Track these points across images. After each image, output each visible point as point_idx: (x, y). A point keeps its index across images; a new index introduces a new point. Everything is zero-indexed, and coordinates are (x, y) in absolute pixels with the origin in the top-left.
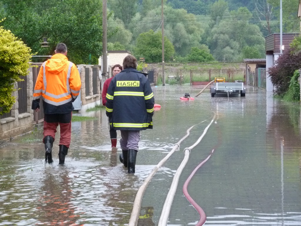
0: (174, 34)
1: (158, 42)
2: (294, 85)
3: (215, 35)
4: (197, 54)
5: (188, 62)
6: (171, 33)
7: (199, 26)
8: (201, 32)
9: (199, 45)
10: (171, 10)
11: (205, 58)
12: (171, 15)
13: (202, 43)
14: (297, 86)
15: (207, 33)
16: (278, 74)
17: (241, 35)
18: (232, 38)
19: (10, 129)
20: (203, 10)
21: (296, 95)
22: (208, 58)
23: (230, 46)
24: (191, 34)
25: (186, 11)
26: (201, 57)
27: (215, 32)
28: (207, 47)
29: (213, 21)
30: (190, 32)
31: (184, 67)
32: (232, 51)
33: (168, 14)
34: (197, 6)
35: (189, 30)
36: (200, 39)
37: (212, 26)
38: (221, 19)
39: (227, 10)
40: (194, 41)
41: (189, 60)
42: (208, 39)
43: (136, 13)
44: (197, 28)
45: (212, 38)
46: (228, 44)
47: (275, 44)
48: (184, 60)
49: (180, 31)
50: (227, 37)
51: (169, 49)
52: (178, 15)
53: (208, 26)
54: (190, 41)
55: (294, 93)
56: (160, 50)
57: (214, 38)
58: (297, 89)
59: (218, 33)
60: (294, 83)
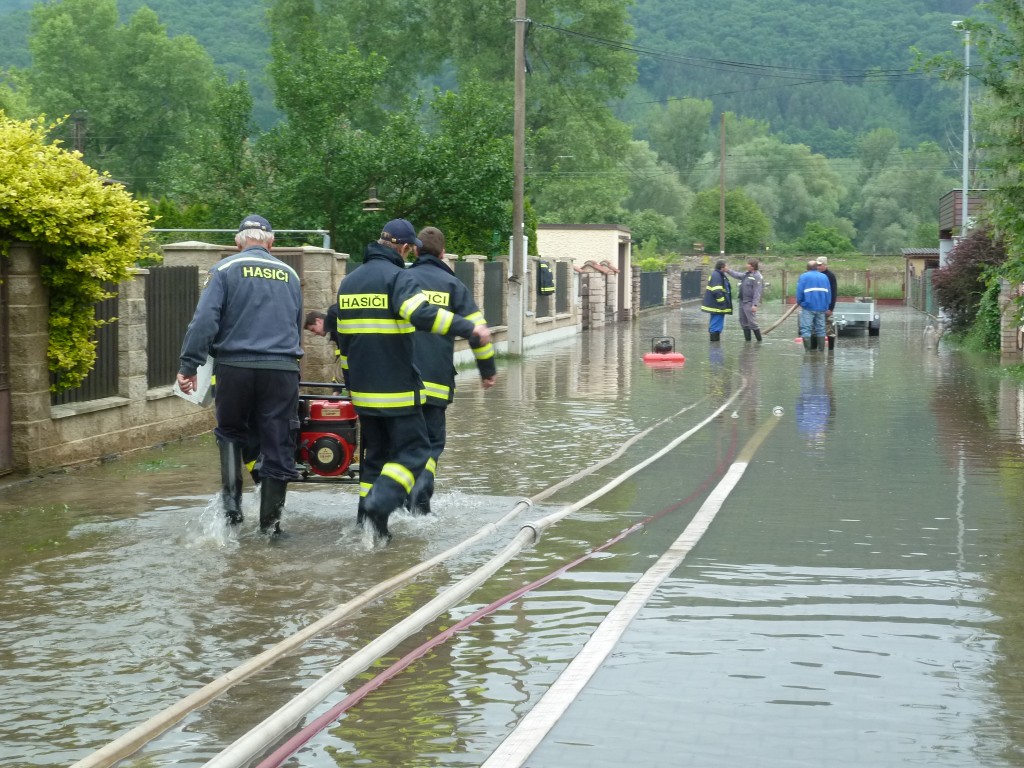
0: (781, 195)
1: (734, 210)
2: (989, 311)
3: (870, 199)
4: (818, 237)
5: (798, 253)
6: (775, 193)
7: (834, 180)
8: (839, 192)
9: (835, 219)
10: (776, 147)
11: (834, 245)
12: (778, 157)
13: (840, 214)
14: (995, 315)
15: (854, 195)
16: (952, 284)
17: (924, 200)
18: (905, 206)
19: (104, 430)
20: (848, 148)
21: (992, 336)
22: (841, 246)
23: (899, 223)
24: (816, 196)
25: (807, 149)
26: (825, 243)
27: (870, 193)
28: (851, 223)
29: (866, 171)
30: (816, 192)
31: (787, 264)
32: (904, 233)
33: (771, 154)
34: (836, 139)
35: (813, 188)
36: (837, 207)
37: (863, 180)
38: (882, 165)
39: (895, 149)
40: (822, 210)
41: (801, 250)
42: (854, 207)
43: (705, 152)
44: (831, 185)
45: (863, 205)
46: (896, 219)
47: (955, 215)
48: (790, 250)
49: (794, 189)
50: (893, 203)
51: (757, 226)
52: (790, 156)
53: (855, 181)
54: (814, 211)
55: (988, 332)
56: (739, 228)
57: (867, 205)
58: (994, 322)
59: (876, 196)
60: (988, 308)
